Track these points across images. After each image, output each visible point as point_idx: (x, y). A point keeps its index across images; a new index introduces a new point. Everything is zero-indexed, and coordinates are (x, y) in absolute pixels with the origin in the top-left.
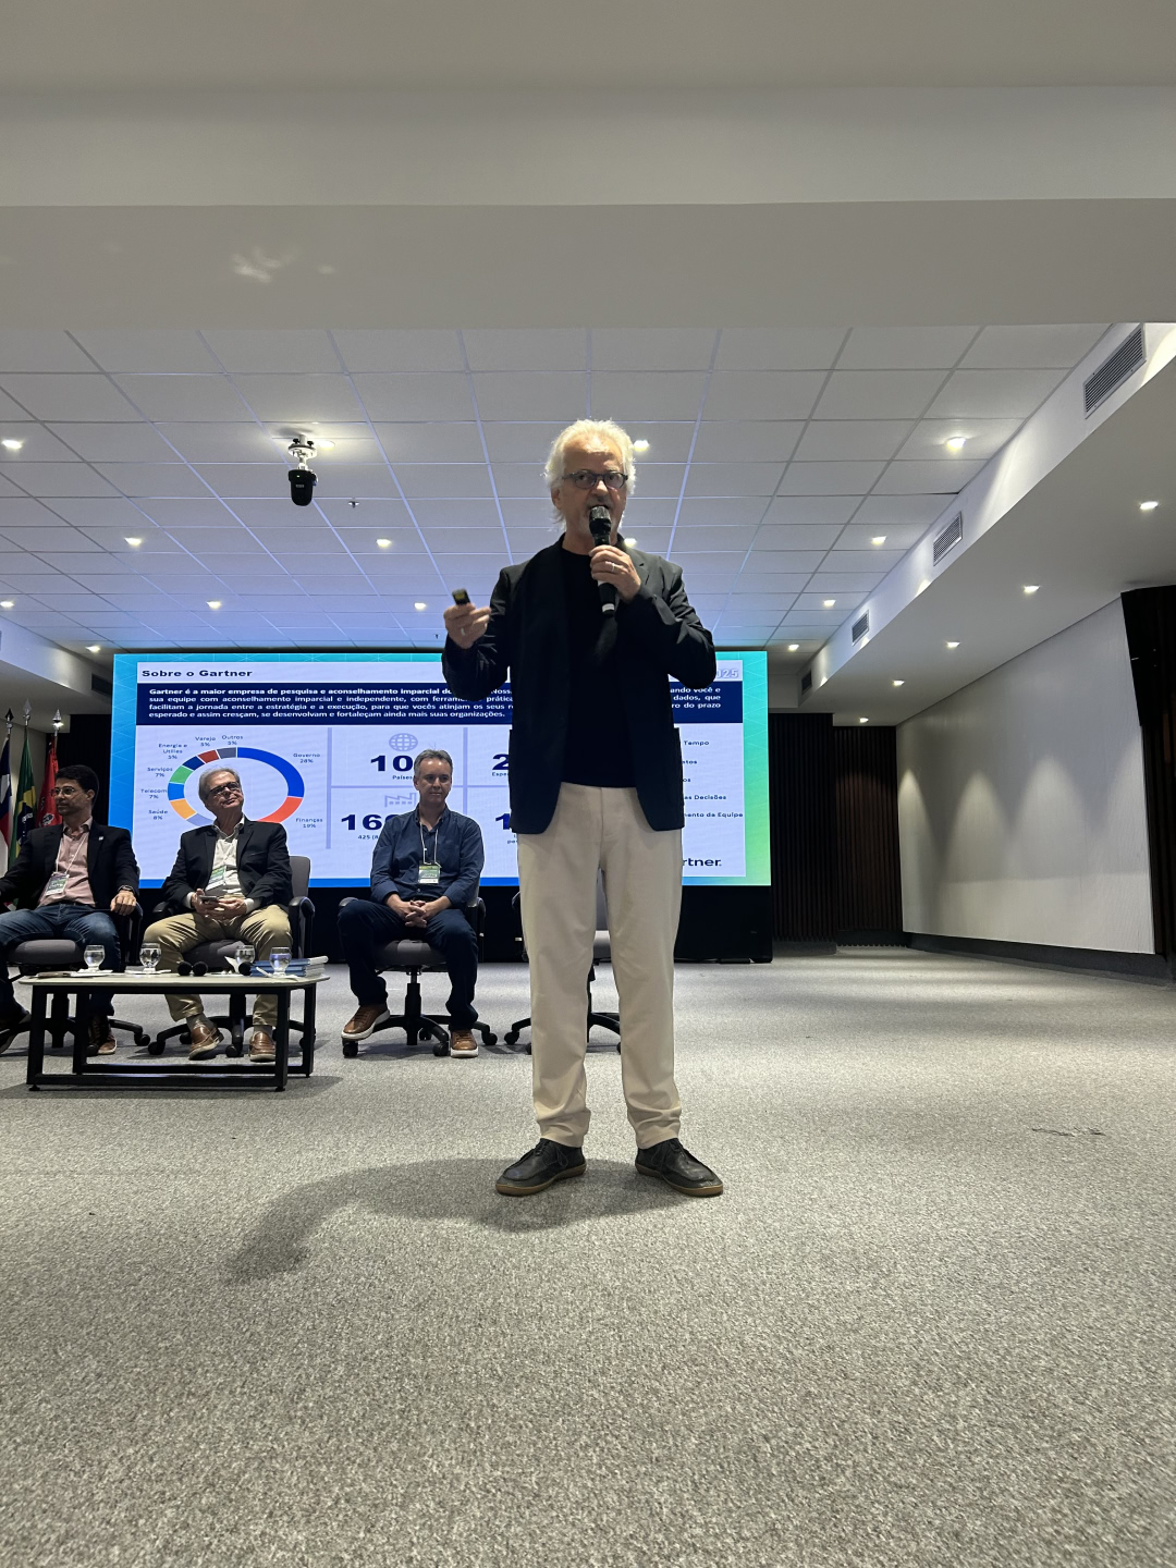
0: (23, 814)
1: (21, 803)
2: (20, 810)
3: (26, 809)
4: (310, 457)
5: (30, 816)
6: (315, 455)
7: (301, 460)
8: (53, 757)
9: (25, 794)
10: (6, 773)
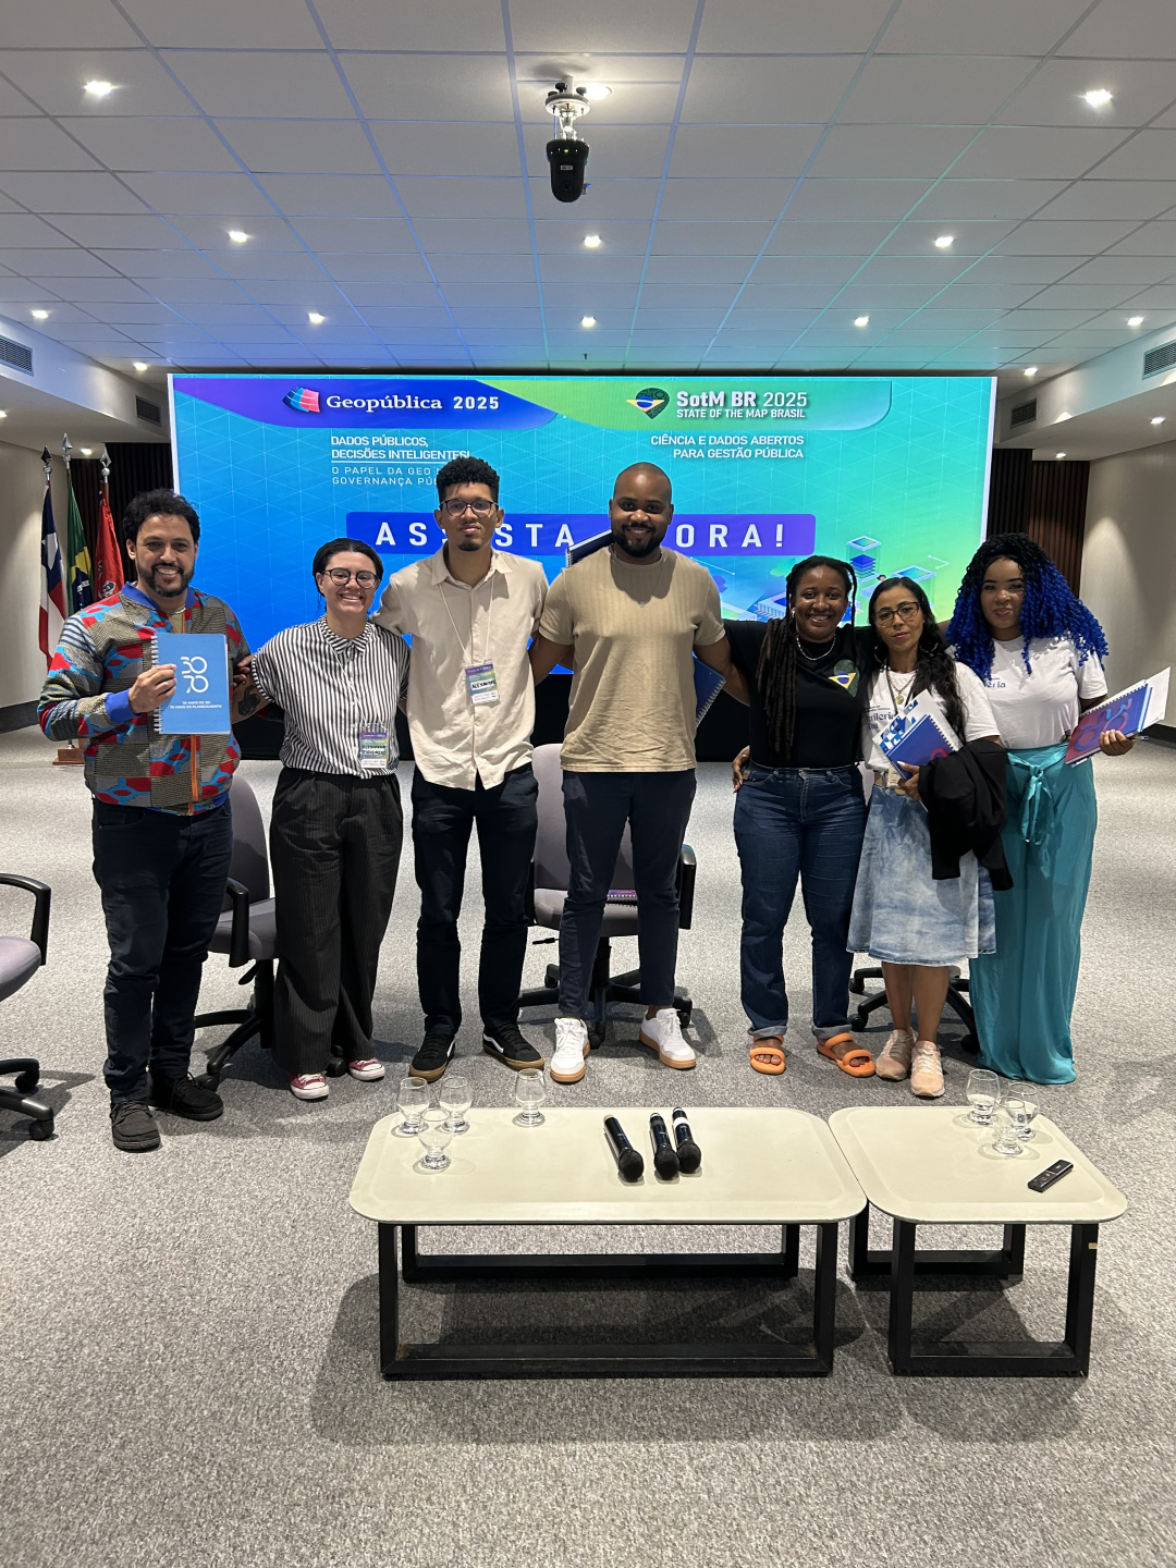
0: (77, 583)
1: (73, 569)
2: (74, 578)
3: (81, 576)
4: (579, 114)
5: (86, 584)
6: (586, 112)
7: (567, 122)
8: (106, 510)
9: (77, 557)
10: (52, 532)
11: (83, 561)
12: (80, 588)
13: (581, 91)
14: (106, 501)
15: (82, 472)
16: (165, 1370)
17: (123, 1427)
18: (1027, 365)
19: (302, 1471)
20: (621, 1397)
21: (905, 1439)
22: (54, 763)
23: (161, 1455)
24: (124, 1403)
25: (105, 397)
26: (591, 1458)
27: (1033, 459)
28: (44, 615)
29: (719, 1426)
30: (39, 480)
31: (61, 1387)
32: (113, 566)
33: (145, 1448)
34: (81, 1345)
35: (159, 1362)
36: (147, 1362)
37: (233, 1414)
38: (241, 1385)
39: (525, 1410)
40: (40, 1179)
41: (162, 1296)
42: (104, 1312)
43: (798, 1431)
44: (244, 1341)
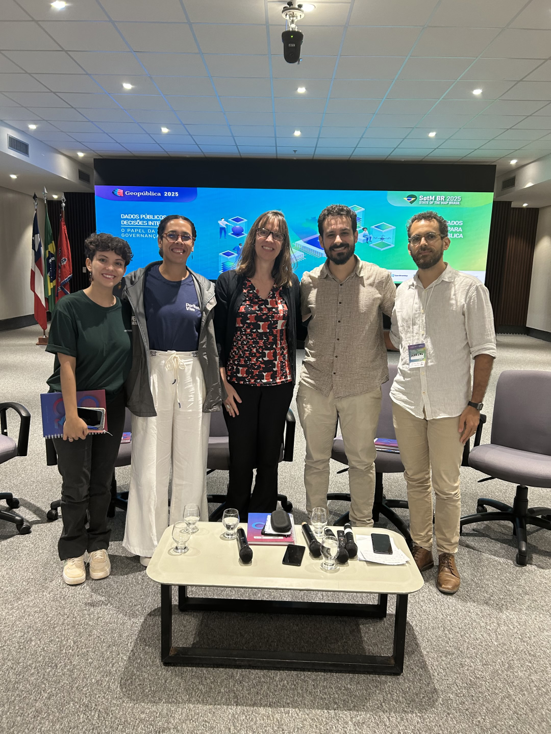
0: (49, 258)
1: (47, 252)
2: (47, 256)
4: (299, 18)
5: (53, 259)
7: (293, 22)
8: (63, 223)
9: (49, 246)
10: (37, 234)
11: (52, 248)
12: (50, 261)
13: (300, 6)
14: (63, 219)
15: (52, 206)
16: (73, 656)
17: (50, 687)
18: (512, 159)
19: (143, 716)
20: (313, 680)
21: (467, 710)
22: (37, 344)
23: (69, 704)
24: (51, 673)
25: (63, 169)
26: (298, 715)
27: (512, 207)
28: (33, 273)
29: (366, 699)
30: (32, 209)
31: (19, 663)
32: (66, 251)
33: (61, 699)
34: (31, 640)
35: (71, 651)
36: (64, 651)
37: (108, 682)
38: (113, 666)
39: (262, 686)
40: (16, 550)
41: (74, 614)
42: (44, 622)
43: (409, 704)
44: (115, 641)
